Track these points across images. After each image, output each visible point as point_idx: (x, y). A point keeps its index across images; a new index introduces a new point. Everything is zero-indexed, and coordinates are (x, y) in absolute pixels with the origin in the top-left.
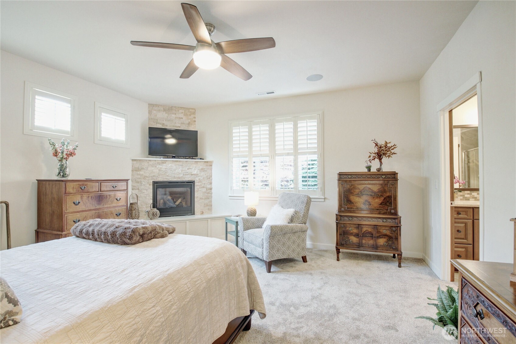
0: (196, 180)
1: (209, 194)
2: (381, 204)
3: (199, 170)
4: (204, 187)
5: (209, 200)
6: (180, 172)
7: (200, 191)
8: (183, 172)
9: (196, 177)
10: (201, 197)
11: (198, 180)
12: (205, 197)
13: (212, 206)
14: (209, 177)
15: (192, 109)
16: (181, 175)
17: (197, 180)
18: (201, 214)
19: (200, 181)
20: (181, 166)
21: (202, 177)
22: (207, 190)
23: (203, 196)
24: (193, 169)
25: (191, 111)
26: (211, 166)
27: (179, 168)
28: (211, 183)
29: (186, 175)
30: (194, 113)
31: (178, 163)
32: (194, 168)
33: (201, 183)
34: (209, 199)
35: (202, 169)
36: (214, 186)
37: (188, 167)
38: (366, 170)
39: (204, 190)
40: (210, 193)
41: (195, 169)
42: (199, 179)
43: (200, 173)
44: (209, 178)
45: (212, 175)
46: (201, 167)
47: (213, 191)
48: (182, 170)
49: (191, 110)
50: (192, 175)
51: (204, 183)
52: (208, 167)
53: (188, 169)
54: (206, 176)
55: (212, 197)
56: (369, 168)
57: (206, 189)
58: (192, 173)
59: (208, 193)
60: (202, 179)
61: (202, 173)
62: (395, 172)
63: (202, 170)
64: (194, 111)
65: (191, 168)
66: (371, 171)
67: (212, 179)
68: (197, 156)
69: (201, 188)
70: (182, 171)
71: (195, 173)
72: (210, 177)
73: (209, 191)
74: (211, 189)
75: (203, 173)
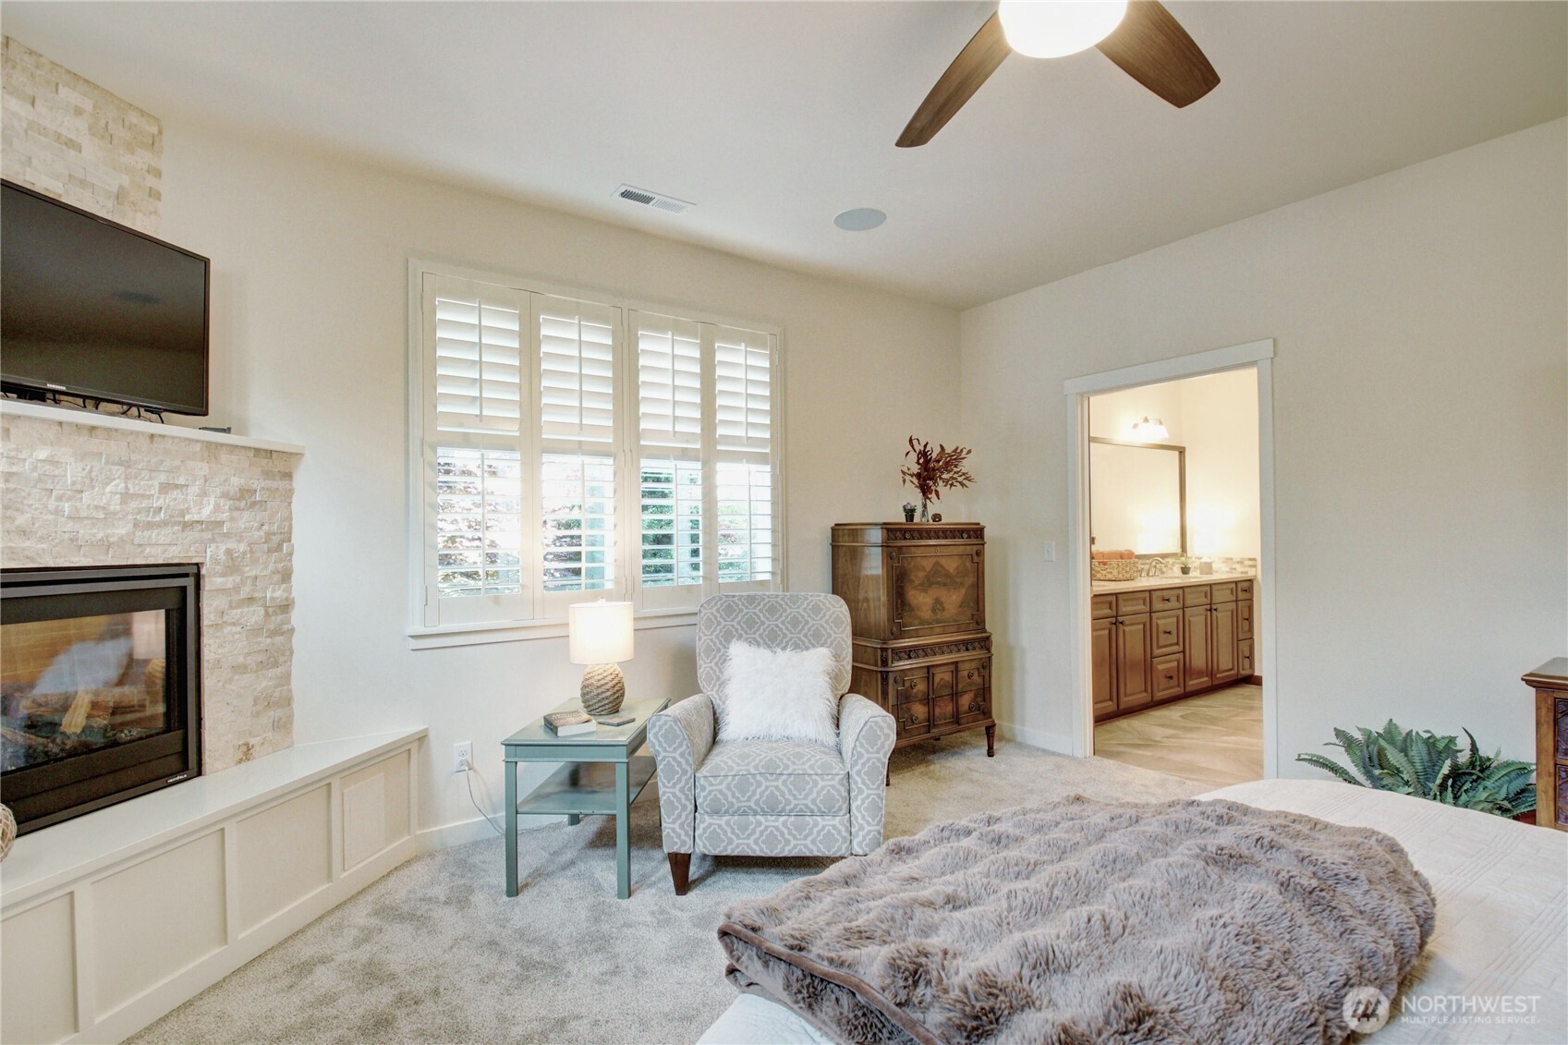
0: (211, 557)
1: (279, 639)
2: (961, 606)
3: (225, 495)
4: (251, 600)
5: (278, 671)
6: (115, 506)
7: (234, 624)
8: (133, 505)
9: (213, 540)
10: (241, 659)
11: (222, 557)
12: (261, 657)
13: (295, 706)
14: (276, 539)
15: (142, 113)
16: (122, 530)
17: (216, 561)
18: (240, 761)
19: (233, 566)
20: (121, 463)
21: (240, 542)
22: (267, 613)
23: (249, 654)
24: (194, 490)
25: (135, 121)
26: (288, 476)
27: (109, 480)
28: (286, 576)
29: (150, 526)
30: (153, 144)
31: (94, 444)
32: (200, 482)
33: (238, 579)
34: (276, 665)
35: (245, 493)
36: (300, 586)
37: (163, 478)
38: (903, 520)
39: (255, 615)
40: (282, 634)
41: (204, 494)
42: (229, 552)
43: (232, 519)
44: (279, 548)
45: (290, 527)
46: (236, 481)
47: (296, 617)
48: (126, 497)
49: (133, 118)
50: (186, 526)
51: (253, 573)
52: (275, 484)
53: (165, 488)
54: (262, 533)
55: (291, 654)
56: (910, 513)
57: (262, 612)
58: (187, 518)
59: (273, 633)
60: (244, 553)
61: (246, 519)
62: (979, 524)
63: (244, 497)
64: (155, 130)
65: (181, 481)
66: (915, 521)
67: (291, 554)
68: (205, 414)
69: (237, 607)
70: (123, 502)
71: (206, 512)
72: (279, 542)
73: (279, 618)
74: (286, 607)
75: (246, 515)
